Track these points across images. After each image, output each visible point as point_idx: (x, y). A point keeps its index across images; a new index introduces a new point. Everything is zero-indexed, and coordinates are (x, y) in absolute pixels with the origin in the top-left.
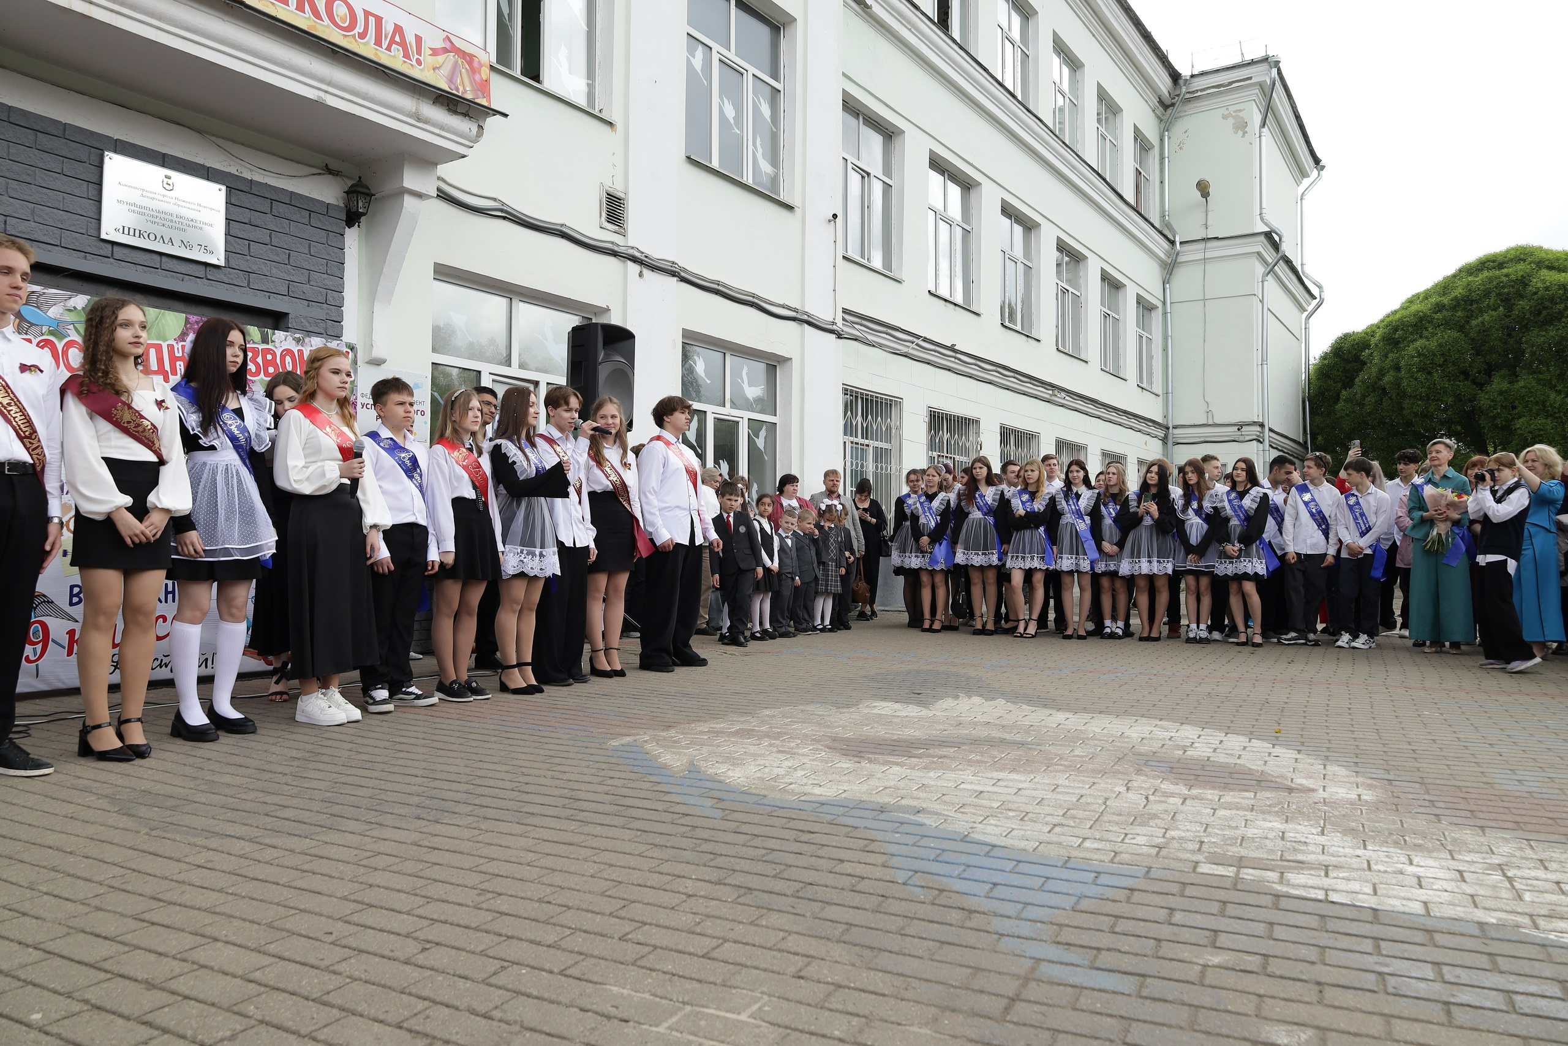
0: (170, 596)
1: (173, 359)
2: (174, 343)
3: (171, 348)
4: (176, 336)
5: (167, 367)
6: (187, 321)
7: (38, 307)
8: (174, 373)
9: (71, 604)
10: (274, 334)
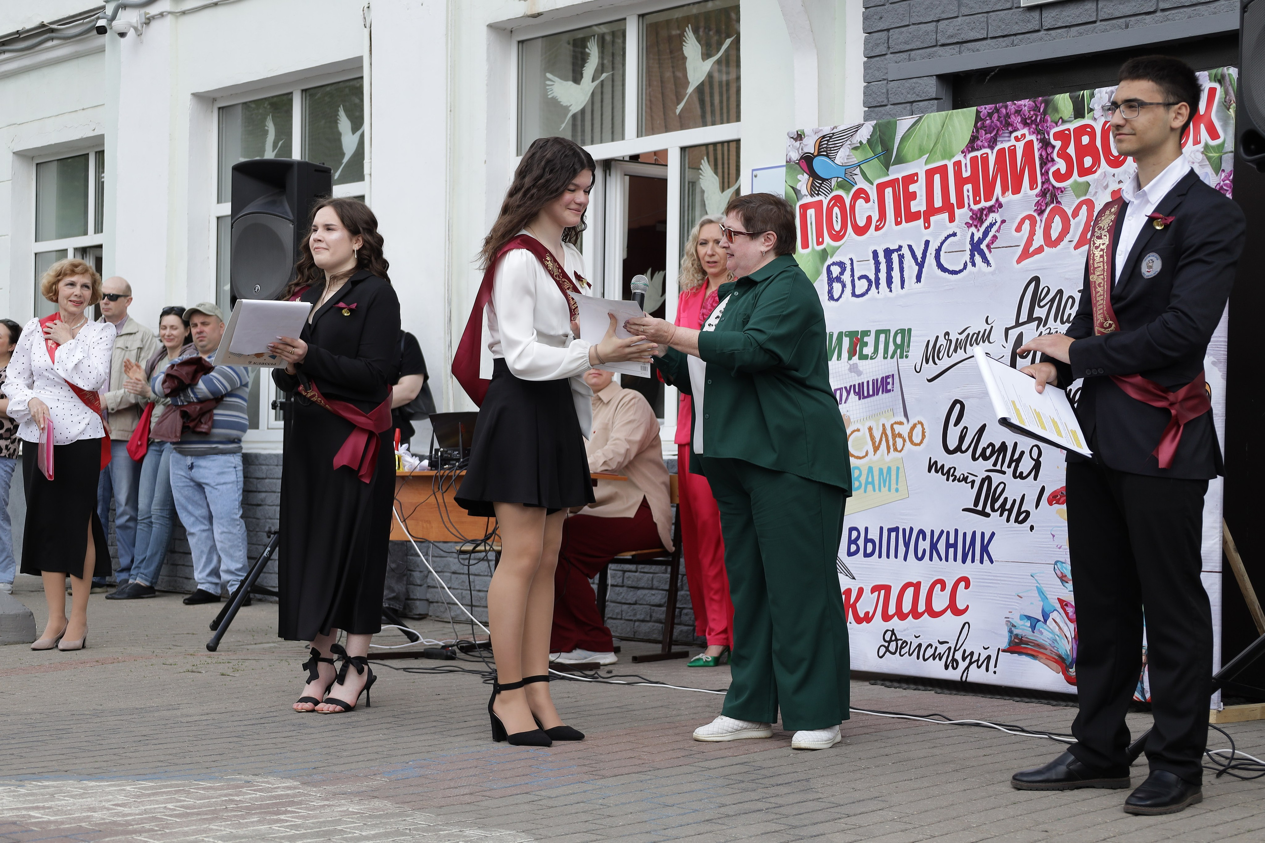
0: (951, 550)
1: (960, 182)
2: (959, 157)
3: (958, 164)
4: (963, 147)
5: (953, 199)
6: (978, 117)
7: (827, 156)
8: (961, 205)
9: (850, 554)
10: (1092, 96)
